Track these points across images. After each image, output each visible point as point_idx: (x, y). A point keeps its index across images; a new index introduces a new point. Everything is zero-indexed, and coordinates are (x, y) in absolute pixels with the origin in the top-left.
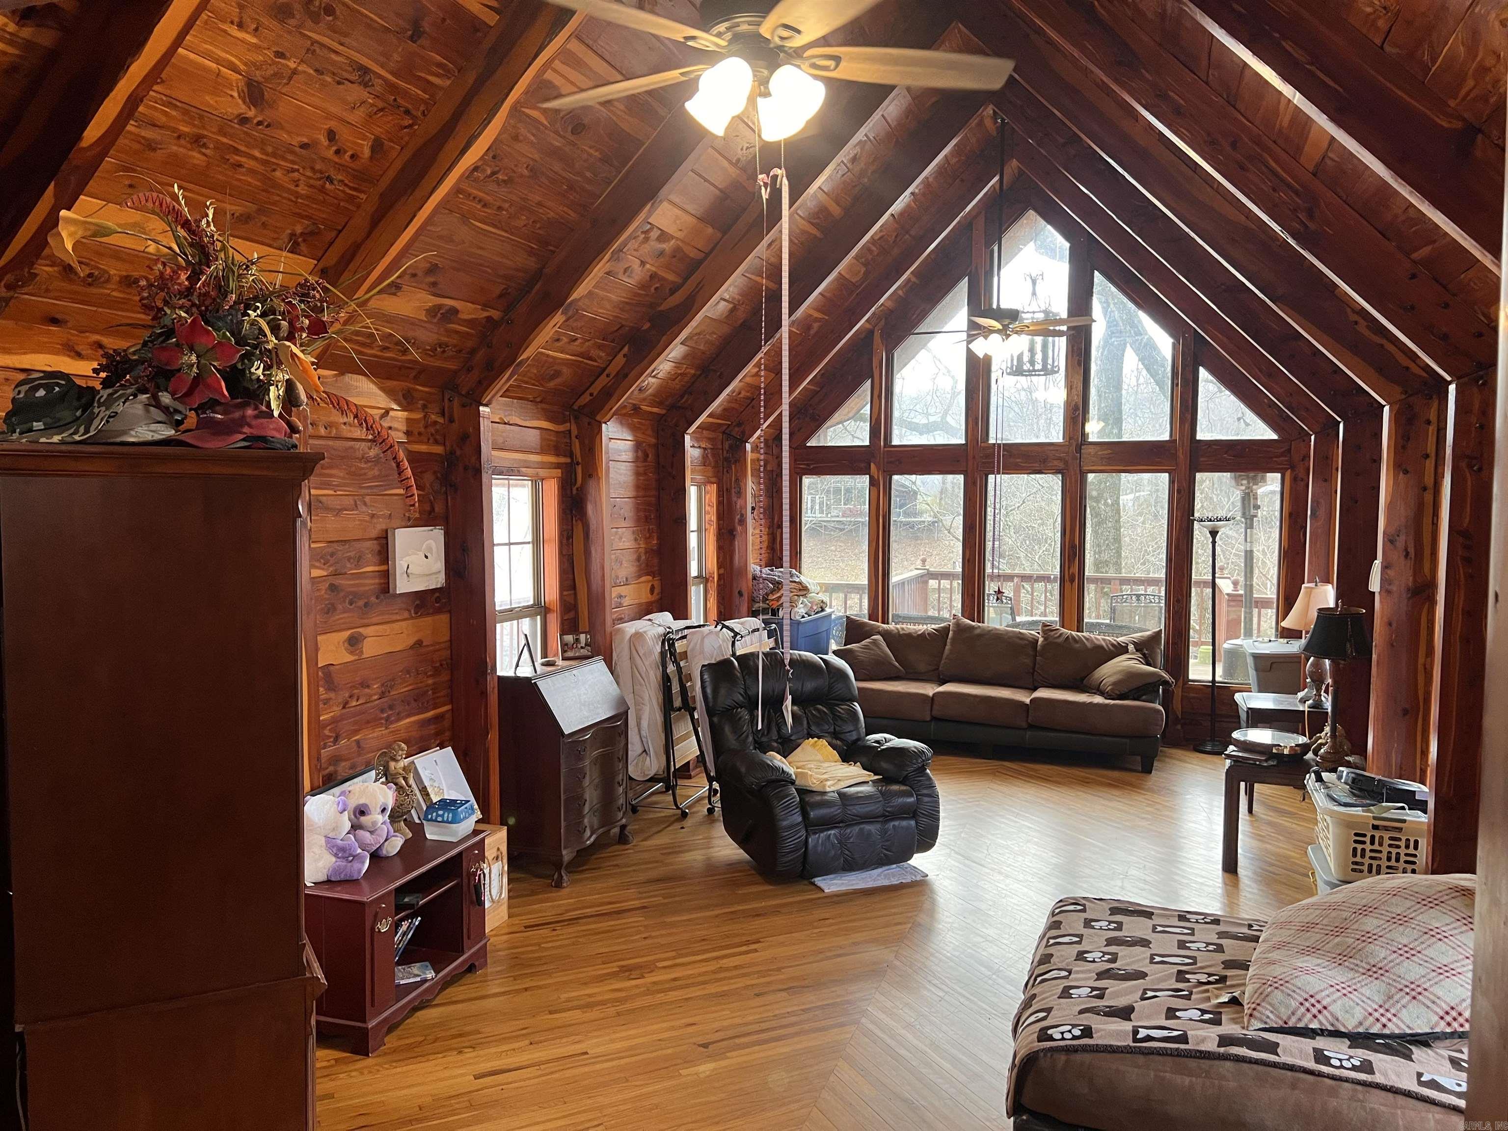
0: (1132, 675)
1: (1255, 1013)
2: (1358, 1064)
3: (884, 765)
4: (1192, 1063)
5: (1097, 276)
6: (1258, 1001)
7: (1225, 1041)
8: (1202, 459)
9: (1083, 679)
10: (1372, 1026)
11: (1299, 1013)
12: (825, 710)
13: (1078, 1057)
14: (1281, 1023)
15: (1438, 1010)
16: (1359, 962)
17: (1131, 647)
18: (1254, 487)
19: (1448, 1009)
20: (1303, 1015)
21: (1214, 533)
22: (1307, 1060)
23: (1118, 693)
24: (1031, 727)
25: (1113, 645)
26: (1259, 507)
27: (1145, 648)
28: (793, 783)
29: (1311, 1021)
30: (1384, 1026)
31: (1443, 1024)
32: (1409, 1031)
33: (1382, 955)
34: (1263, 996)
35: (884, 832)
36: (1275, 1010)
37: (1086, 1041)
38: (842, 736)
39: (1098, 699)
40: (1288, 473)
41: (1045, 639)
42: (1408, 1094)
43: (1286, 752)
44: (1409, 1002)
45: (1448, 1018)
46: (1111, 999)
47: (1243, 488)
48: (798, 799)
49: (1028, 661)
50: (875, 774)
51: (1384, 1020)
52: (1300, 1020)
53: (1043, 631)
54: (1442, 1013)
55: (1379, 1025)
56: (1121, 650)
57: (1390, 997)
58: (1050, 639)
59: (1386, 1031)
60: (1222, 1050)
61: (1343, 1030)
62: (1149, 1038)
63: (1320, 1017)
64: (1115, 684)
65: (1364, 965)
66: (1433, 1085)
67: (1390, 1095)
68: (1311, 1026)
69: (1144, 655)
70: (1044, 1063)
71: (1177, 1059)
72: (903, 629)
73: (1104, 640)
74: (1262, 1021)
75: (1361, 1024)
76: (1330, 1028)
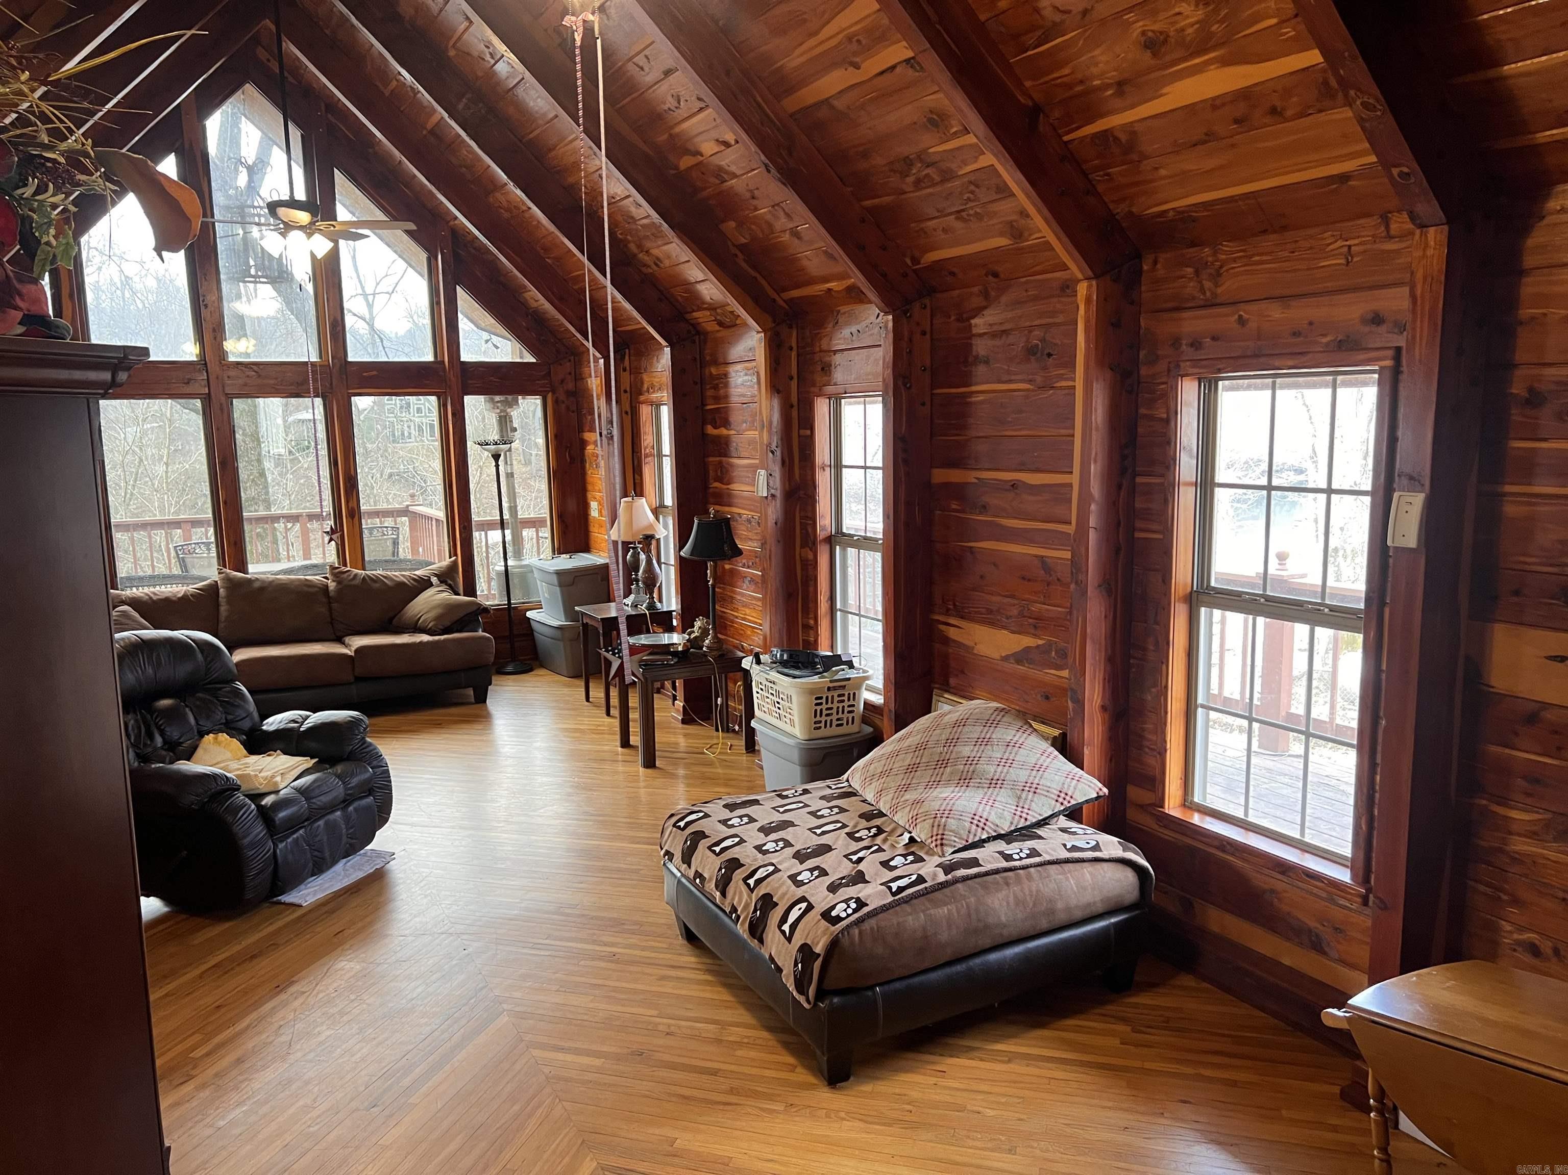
0: (450, 608)
1: (944, 842)
2: (1028, 852)
3: (313, 745)
4: (938, 895)
5: (339, 177)
6: (940, 832)
7: (948, 868)
8: (470, 382)
9: (391, 620)
10: (1019, 822)
11: (973, 830)
12: (208, 697)
13: (866, 926)
14: (964, 843)
15: (1053, 796)
16: (979, 781)
17: (434, 580)
18: (509, 410)
19: (1058, 793)
20: (976, 831)
21: (496, 457)
22: (1000, 862)
23: (441, 627)
24: (358, 679)
25: (414, 580)
26: (515, 430)
27: (446, 577)
28: (238, 788)
29: (982, 833)
30: (1026, 819)
31: (1058, 804)
32: (1041, 818)
33: (993, 770)
34: (942, 827)
35: (347, 818)
36: (957, 834)
37: (865, 910)
38: (233, 725)
39: (425, 638)
40: (550, 395)
41: (339, 583)
42: (1067, 861)
43: (680, 649)
44: (1033, 796)
45: (1061, 800)
46: (834, 872)
47: (498, 411)
48: (253, 806)
49: (324, 610)
50: (312, 758)
51: (1024, 815)
52: (975, 835)
53: (332, 574)
54: (1056, 798)
55: (1023, 820)
56: (424, 584)
57: (1019, 798)
58: (345, 583)
59: (1028, 823)
60: (950, 876)
61: (1003, 832)
62: (901, 889)
63: (986, 828)
64: (438, 618)
65: (983, 781)
66: (1074, 848)
67: (1057, 866)
68: (983, 837)
69: (450, 586)
70: (845, 941)
71: (928, 896)
72: (155, 594)
73: (403, 576)
74: (951, 846)
75: (1012, 823)
76: (994, 834)
